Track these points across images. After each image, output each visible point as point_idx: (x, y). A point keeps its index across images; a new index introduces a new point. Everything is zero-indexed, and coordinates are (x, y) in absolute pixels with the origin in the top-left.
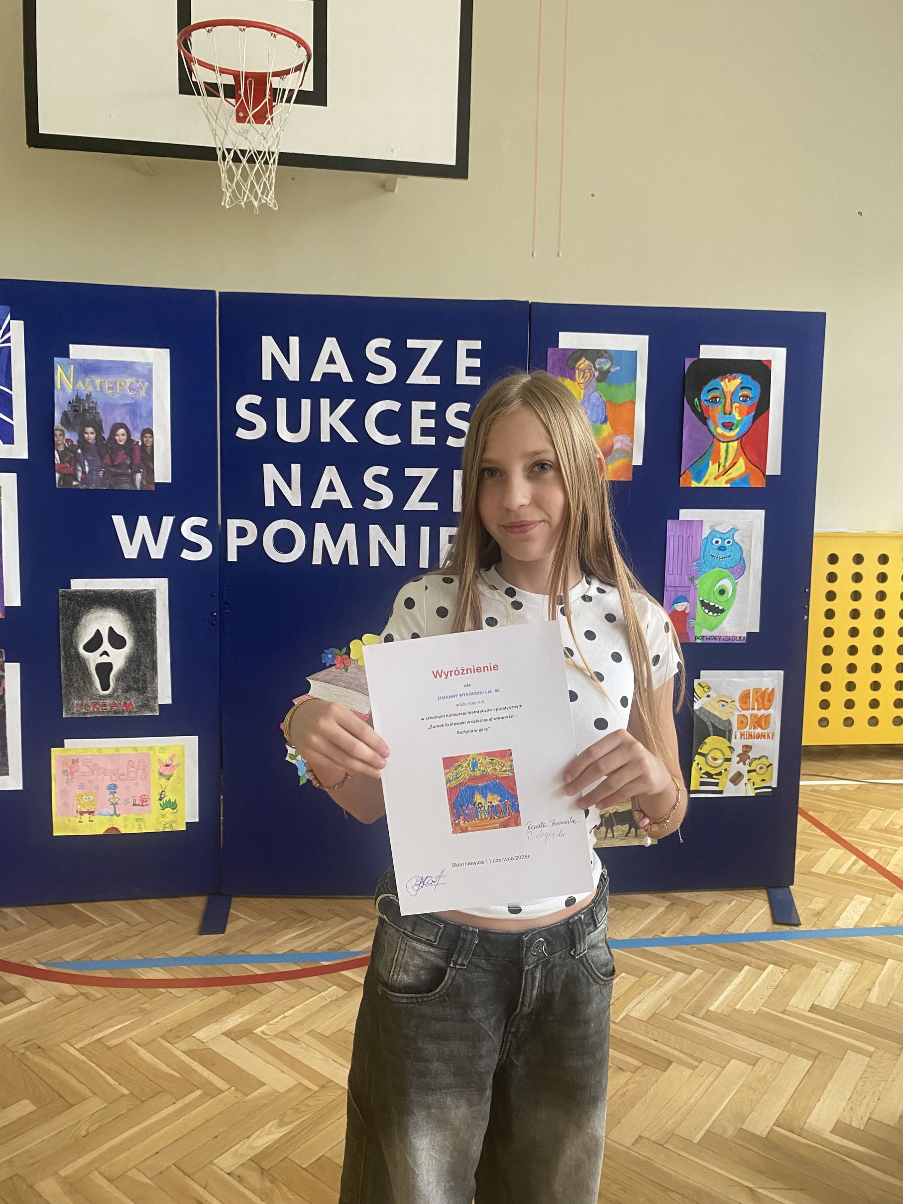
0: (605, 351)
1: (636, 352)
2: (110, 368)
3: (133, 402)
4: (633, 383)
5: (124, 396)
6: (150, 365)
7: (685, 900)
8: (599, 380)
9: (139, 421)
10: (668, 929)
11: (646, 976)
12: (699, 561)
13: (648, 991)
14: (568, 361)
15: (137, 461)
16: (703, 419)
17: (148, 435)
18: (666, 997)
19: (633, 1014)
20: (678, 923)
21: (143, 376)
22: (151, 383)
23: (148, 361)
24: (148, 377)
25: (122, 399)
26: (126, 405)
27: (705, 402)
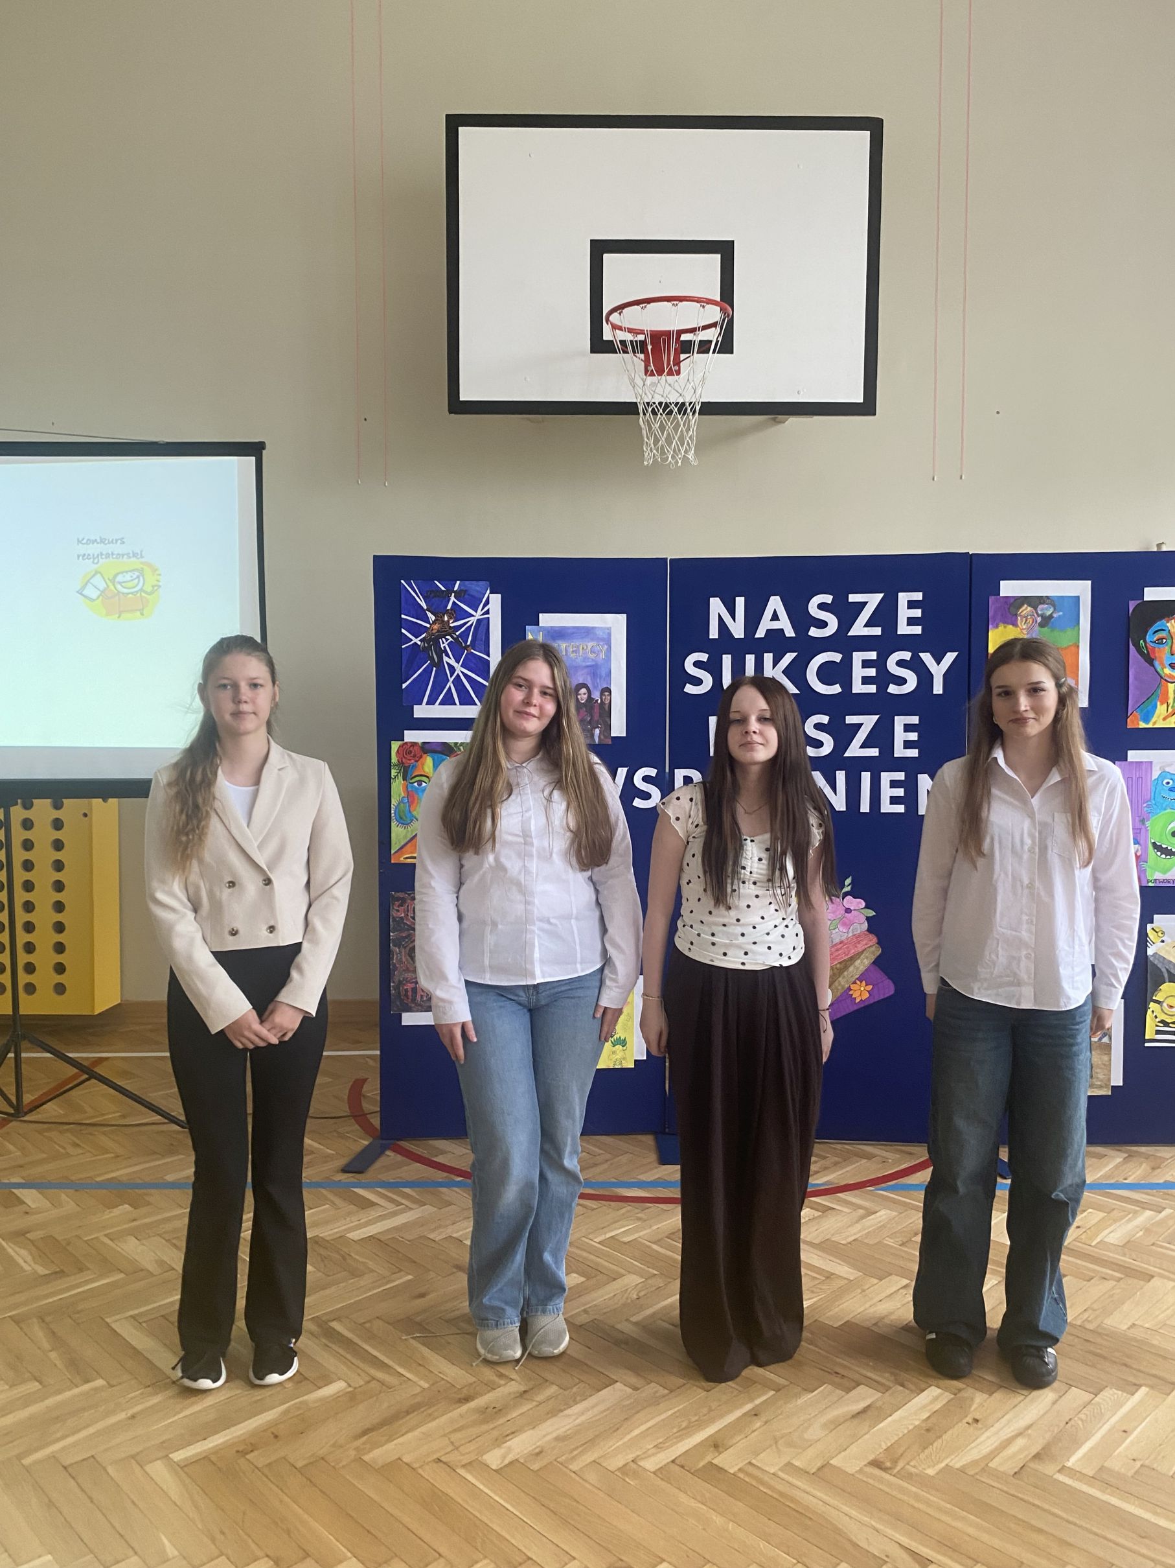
0: (1048, 597)
1: (1078, 597)
2: (573, 633)
3: (594, 663)
4: (1076, 628)
5: (585, 659)
6: (609, 629)
7: (1142, 1153)
8: (1042, 625)
9: (598, 680)
10: (1130, 1176)
11: (1115, 1212)
12: (1149, 803)
13: (1118, 1224)
14: (1009, 609)
15: (596, 717)
16: (1150, 660)
17: (607, 693)
18: (1138, 1229)
19: (1106, 1240)
20: (1138, 1172)
21: (602, 640)
22: (610, 647)
23: (608, 626)
24: (608, 641)
25: (584, 661)
26: (587, 666)
27: (1151, 644)
